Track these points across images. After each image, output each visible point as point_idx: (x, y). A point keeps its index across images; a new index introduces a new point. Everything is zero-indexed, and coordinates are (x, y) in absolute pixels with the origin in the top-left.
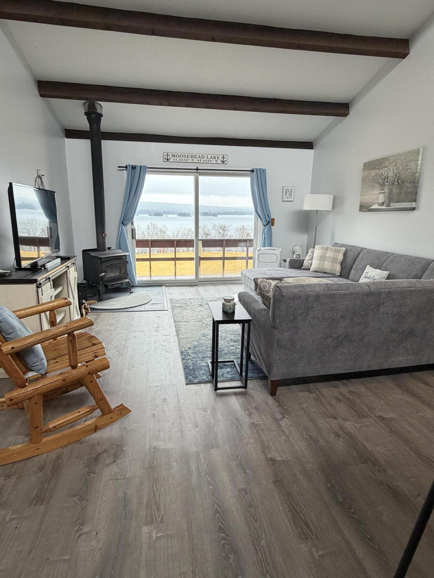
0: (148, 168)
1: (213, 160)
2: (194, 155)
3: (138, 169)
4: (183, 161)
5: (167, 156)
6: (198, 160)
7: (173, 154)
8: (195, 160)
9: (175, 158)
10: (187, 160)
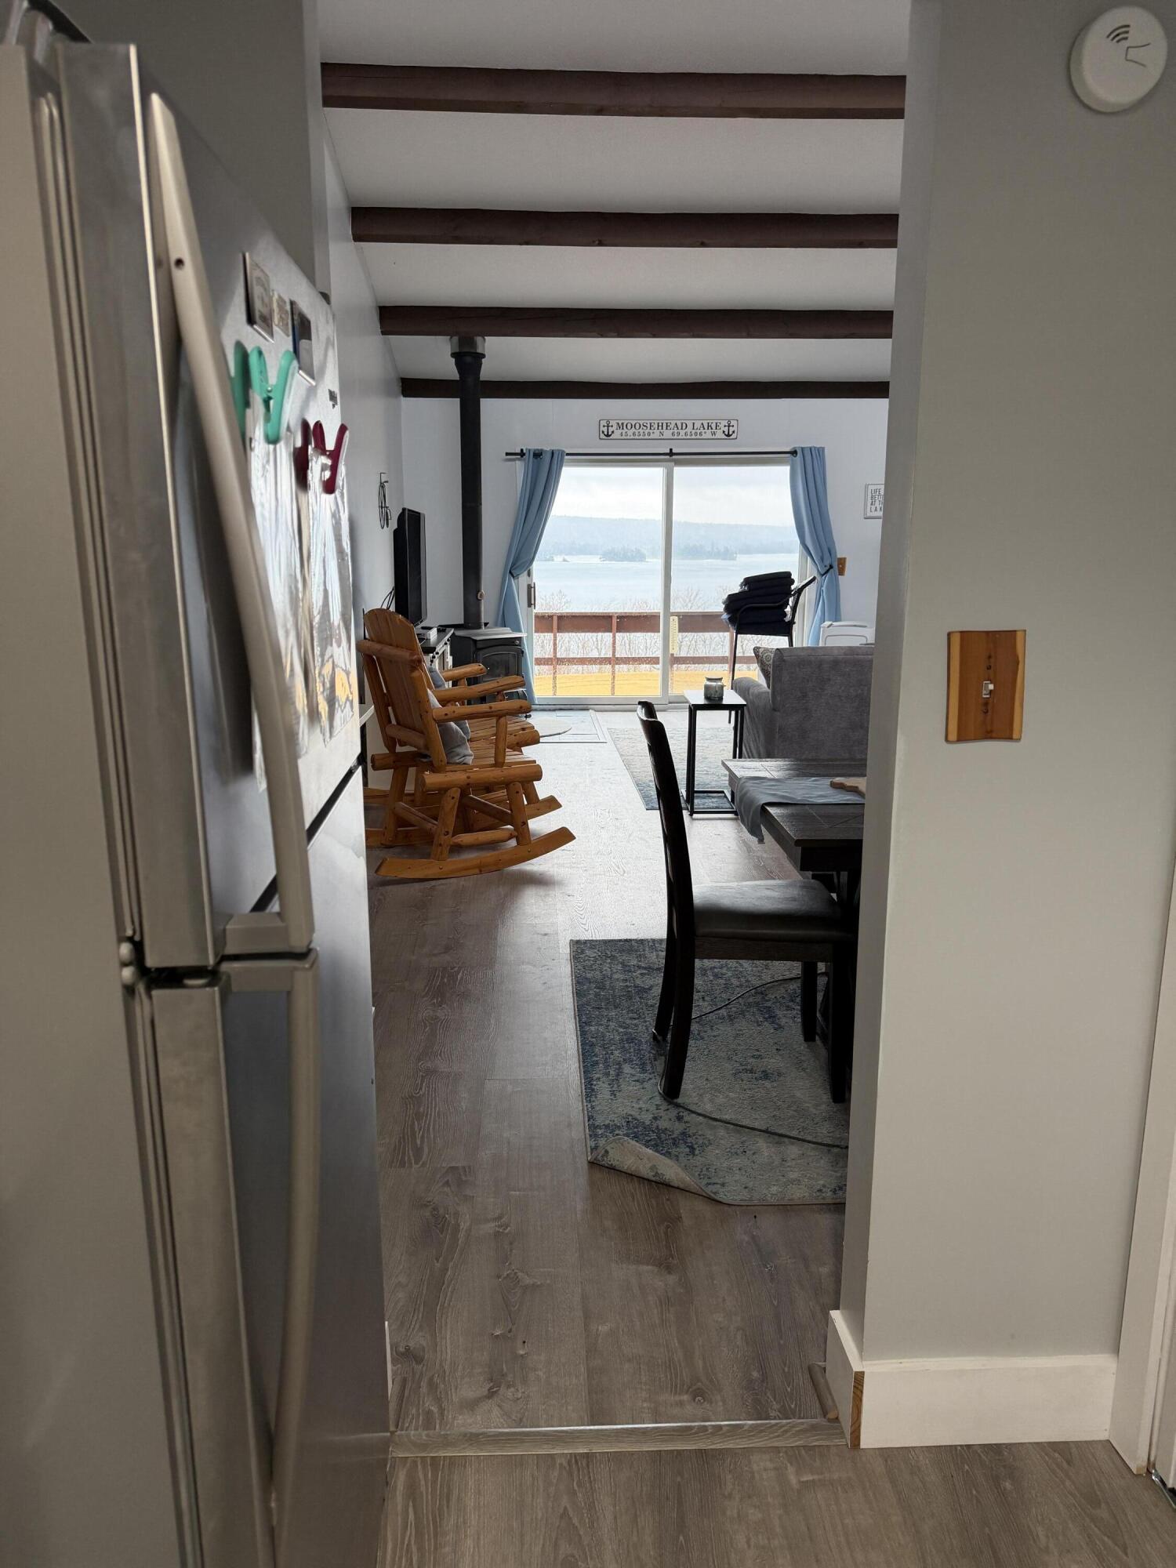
0: (568, 454)
1: (705, 433)
2: (665, 422)
3: (547, 458)
4: (641, 437)
5: (606, 428)
6: (673, 434)
7: (620, 423)
8: (667, 434)
9: (624, 432)
10: (649, 434)
